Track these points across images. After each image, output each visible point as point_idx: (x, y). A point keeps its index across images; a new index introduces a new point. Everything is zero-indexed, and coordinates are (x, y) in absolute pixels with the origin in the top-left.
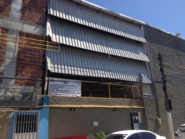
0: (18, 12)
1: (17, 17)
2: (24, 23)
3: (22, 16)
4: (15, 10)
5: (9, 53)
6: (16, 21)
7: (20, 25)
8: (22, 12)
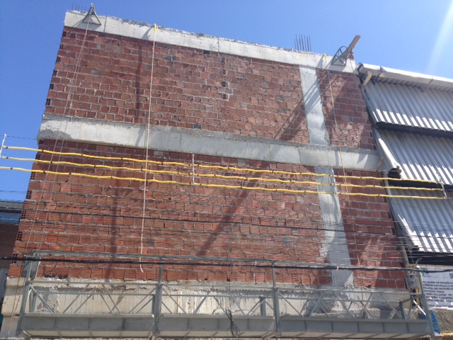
0: (322, 128)
1: (322, 139)
2: (337, 150)
3: (331, 137)
4: (316, 126)
5: (328, 215)
6: (323, 148)
7: (332, 154)
8: (327, 127)
